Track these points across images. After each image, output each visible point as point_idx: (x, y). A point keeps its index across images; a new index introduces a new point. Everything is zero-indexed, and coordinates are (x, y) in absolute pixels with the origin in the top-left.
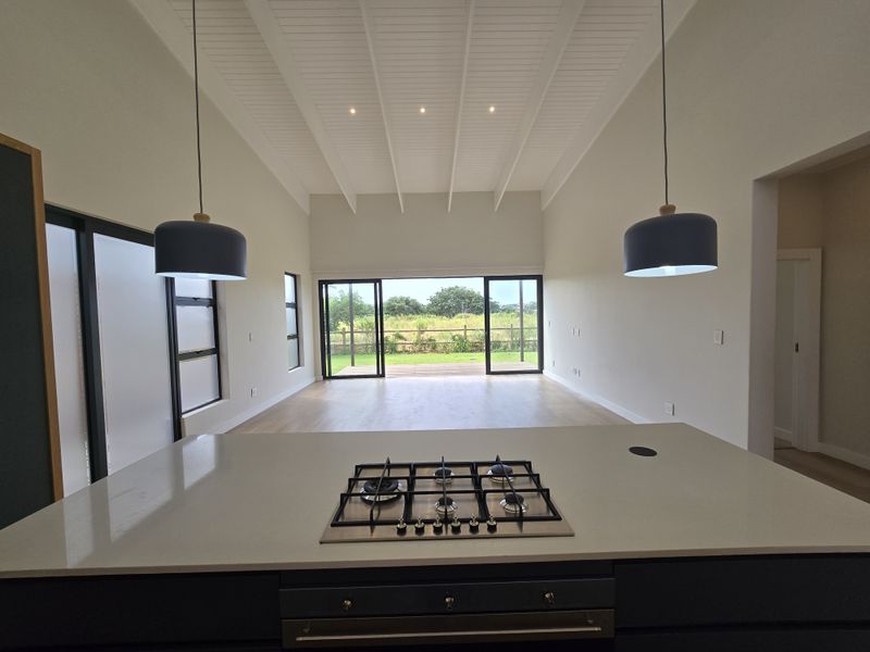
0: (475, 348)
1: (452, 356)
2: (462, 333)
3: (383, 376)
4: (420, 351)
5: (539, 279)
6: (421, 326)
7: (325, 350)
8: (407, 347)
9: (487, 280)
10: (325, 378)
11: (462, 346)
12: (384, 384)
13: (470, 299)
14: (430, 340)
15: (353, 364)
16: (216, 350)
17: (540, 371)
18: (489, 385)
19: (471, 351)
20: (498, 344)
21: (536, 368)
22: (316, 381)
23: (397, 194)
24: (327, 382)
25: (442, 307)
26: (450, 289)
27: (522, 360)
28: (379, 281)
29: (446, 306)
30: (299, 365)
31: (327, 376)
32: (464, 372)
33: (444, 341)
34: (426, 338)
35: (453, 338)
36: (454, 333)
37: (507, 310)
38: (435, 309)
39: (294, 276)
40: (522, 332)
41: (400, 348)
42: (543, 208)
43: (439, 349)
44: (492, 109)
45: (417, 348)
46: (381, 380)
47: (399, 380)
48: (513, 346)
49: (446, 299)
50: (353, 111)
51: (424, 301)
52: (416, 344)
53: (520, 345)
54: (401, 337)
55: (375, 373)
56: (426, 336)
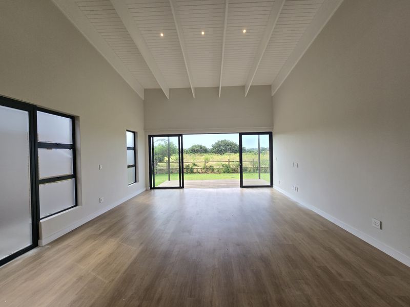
0: (234, 171)
1: (222, 175)
2: (227, 163)
3: (183, 187)
4: (206, 172)
5: (271, 134)
6: (207, 159)
7: (151, 173)
8: (199, 171)
9: (241, 134)
10: (152, 188)
11: (228, 170)
12: (183, 192)
13: (231, 146)
14: (211, 167)
15: (169, 180)
16: (75, 176)
17: (271, 186)
18: (242, 194)
19: (232, 173)
20: (246, 169)
21: (269, 184)
22: (147, 190)
23: (191, 88)
24: (152, 191)
25: (218, 150)
26: (222, 141)
27: (260, 178)
28: (181, 135)
29: (220, 149)
30: (136, 182)
31: (152, 187)
32: (228, 186)
33: (218, 167)
34: (208, 166)
35: (223, 165)
36: (223, 163)
37: (250, 151)
38: (214, 150)
39: (134, 133)
40: (259, 163)
41: (195, 171)
42: (272, 95)
43: (215, 171)
44: (244, 31)
45: (204, 171)
46: (181, 190)
47: (192, 190)
48: (254, 170)
49: (220, 146)
50: (162, 35)
51: (209, 147)
52: (203, 169)
53: (258, 170)
54: (196, 165)
55: (179, 186)
56: (208, 165)
